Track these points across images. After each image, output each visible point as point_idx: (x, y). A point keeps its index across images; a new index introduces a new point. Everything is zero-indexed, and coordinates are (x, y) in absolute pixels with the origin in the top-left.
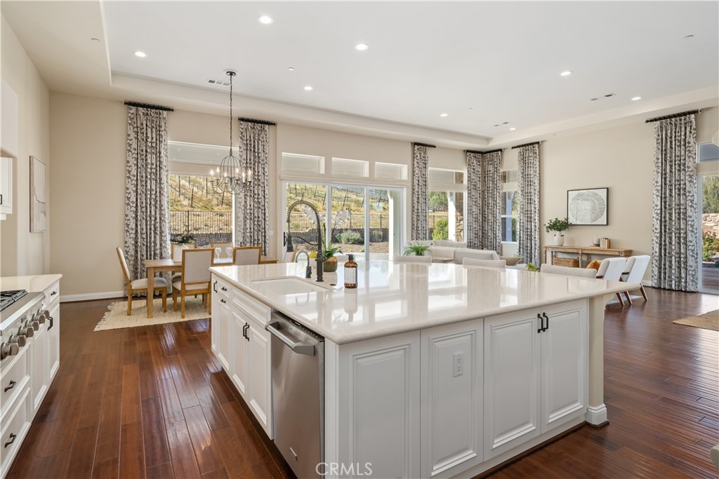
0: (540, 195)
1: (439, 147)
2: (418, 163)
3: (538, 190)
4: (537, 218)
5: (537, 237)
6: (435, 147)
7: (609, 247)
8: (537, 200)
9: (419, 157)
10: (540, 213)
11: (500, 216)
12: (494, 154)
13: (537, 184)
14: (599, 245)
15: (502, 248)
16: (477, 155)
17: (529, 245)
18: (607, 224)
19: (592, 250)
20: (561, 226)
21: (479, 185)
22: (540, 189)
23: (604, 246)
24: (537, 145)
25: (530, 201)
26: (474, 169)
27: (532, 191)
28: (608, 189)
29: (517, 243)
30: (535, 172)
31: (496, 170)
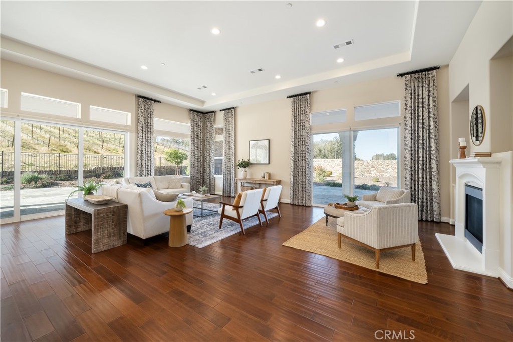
0: (235, 143)
1: (164, 103)
2: (142, 113)
3: (233, 140)
4: (233, 159)
5: (233, 172)
6: (160, 102)
7: (270, 178)
8: (233, 147)
9: (143, 108)
10: (235, 156)
11: (214, 158)
12: (210, 114)
13: (233, 136)
14: (264, 177)
15: (215, 180)
16: (198, 114)
17: (229, 178)
18: (269, 163)
19: (260, 181)
20: (246, 165)
21: (201, 135)
22: (235, 139)
23: (267, 178)
24: (233, 109)
25: (229, 148)
26: (196, 124)
27: (231, 140)
28: (269, 140)
29: (222, 176)
30: (232, 127)
31: (211, 126)
